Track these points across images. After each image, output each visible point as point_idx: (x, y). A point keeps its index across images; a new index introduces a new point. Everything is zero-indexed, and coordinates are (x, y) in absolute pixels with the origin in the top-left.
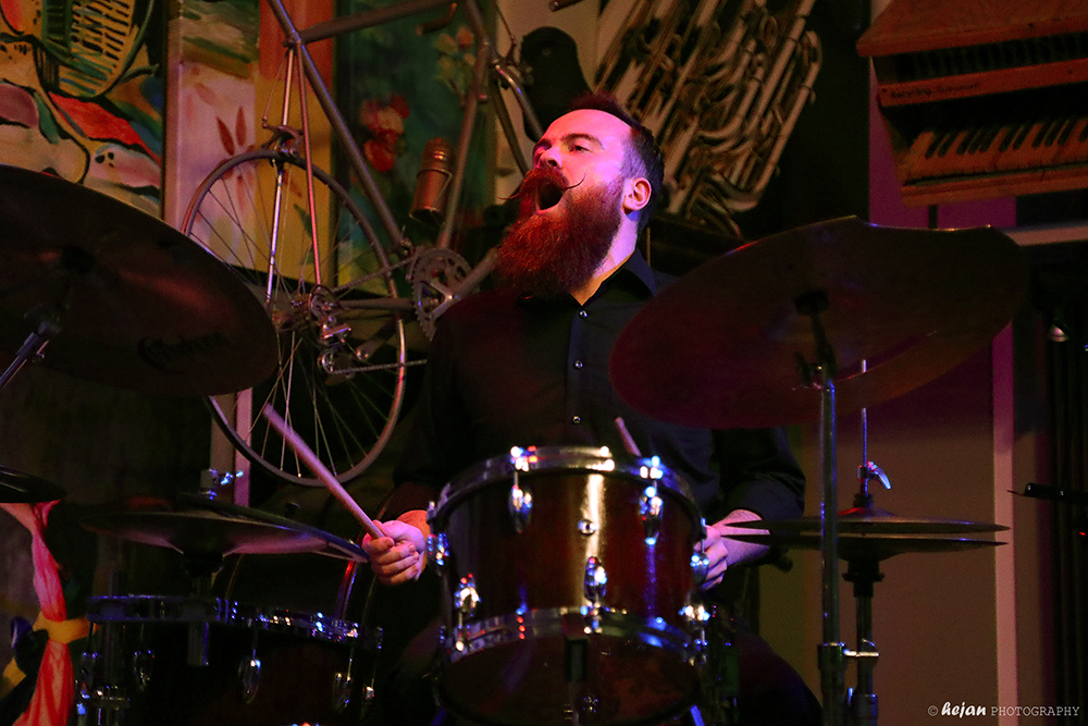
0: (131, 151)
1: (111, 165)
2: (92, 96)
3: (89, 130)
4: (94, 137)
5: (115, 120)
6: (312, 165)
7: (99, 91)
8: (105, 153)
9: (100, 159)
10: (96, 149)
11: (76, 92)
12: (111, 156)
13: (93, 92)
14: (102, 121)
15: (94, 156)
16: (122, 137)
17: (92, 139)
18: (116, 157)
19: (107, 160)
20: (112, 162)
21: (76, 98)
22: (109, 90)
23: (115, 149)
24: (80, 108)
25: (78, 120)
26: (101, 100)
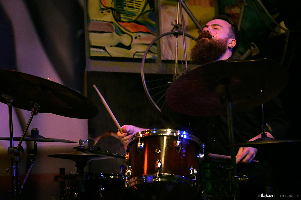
0: (146, 34)
1: (140, 39)
2: (132, 21)
3: (131, 30)
4: (133, 32)
5: (140, 26)
6: (184, 33)
7: (134, 19)
8: (138, 36)
9: (136, 38)
10: (134, 35)
11: (126, 20)
12: (139, 36)
13: (132, 19)
14: (136, 27)
15: (134, 37)
16: (143, 30)
17: (133, 33)
18: (141, 36)
19: (138, 38)
20: (140, 38)
21: (127, 22)
22: (137, 18)
23: (141, 34)
24: (128, 24)
25: (128, 28)
26: (135, 21)
